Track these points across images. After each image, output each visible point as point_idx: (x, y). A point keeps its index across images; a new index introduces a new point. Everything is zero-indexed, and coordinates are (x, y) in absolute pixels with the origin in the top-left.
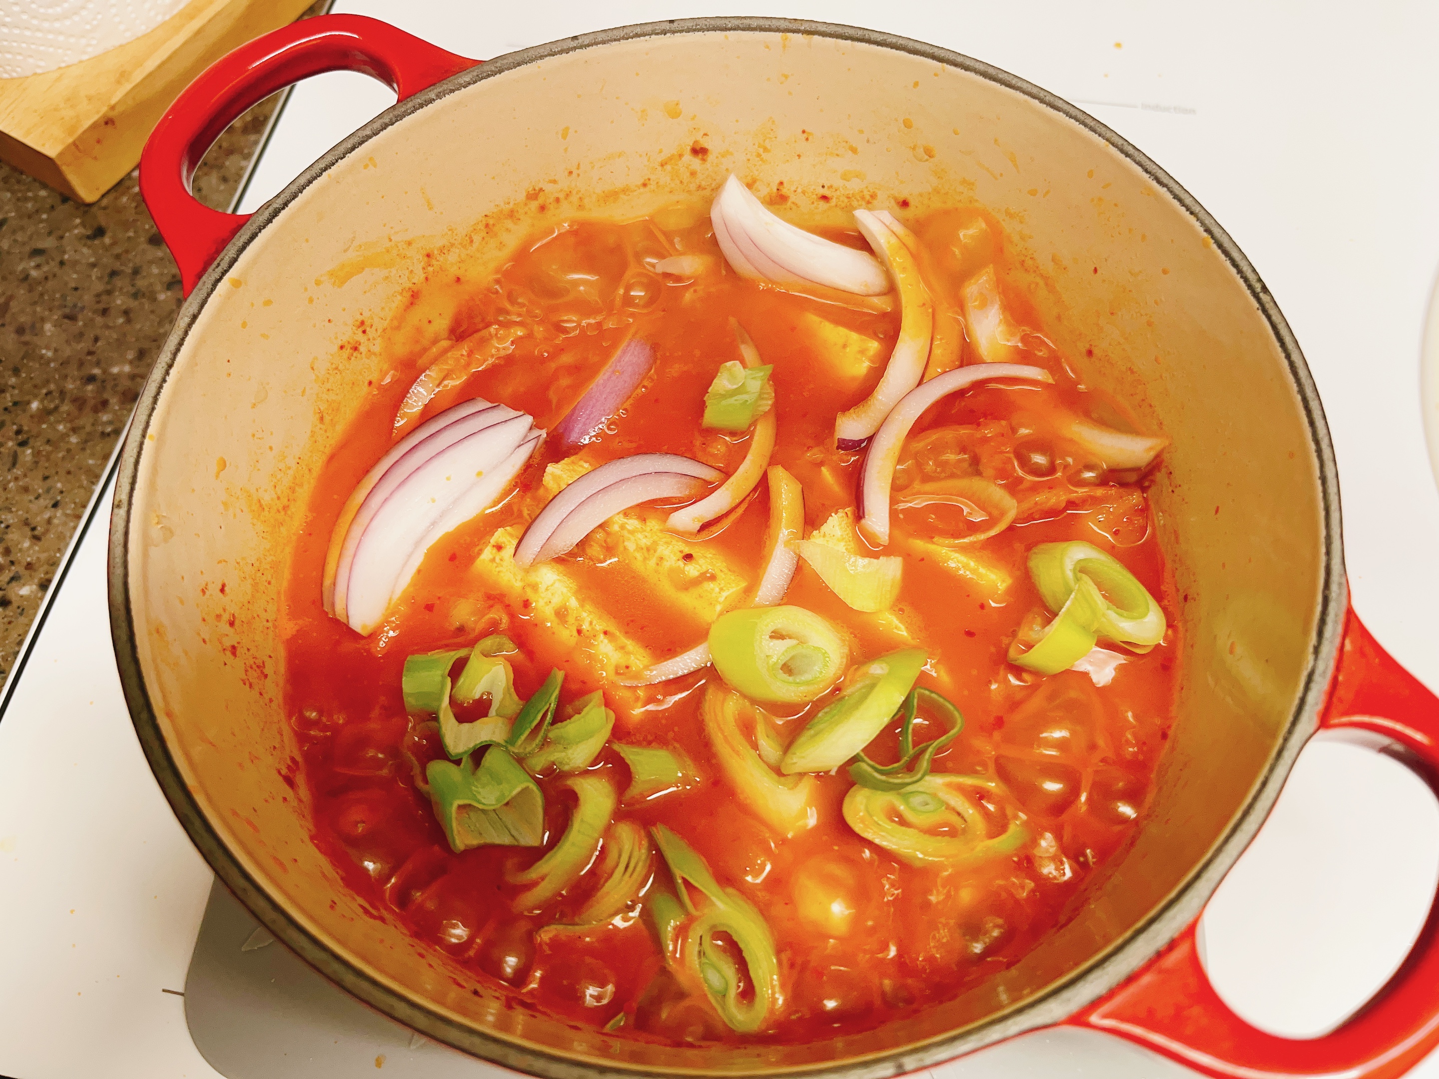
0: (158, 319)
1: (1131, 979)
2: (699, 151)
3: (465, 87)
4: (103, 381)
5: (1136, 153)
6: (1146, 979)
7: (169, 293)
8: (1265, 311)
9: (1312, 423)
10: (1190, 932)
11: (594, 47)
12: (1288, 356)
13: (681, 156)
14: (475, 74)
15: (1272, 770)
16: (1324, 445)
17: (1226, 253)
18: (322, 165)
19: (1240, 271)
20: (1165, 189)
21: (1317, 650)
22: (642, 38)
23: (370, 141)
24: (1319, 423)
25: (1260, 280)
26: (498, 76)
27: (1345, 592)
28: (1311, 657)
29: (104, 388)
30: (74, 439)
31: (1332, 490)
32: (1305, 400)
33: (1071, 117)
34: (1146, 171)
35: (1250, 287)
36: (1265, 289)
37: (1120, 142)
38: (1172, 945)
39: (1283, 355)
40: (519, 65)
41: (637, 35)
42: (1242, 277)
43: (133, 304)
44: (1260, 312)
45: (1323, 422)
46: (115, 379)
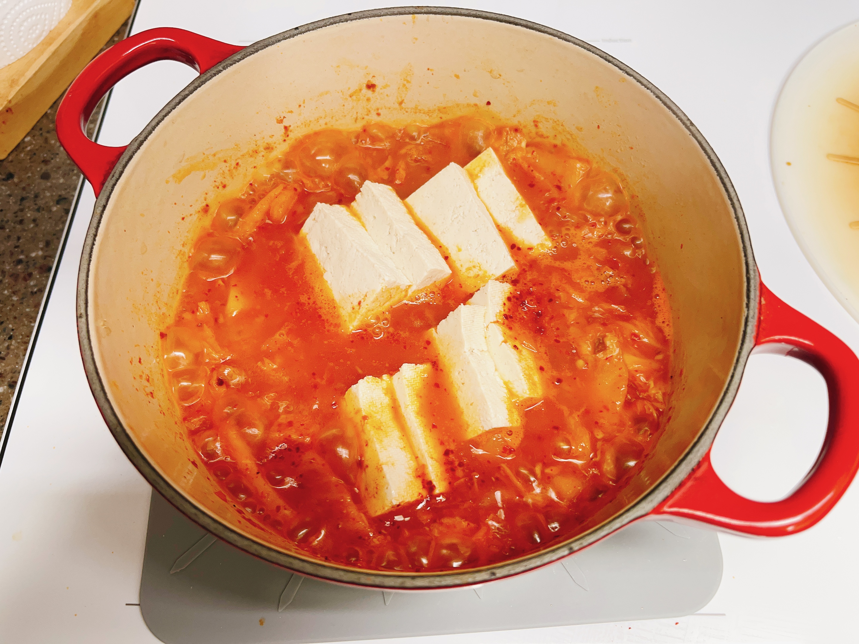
0: (54, 222)
1: (682, 485)
2: (371, 87)
3: (238, 62)
4: (28, 262)
5: (614, 60)
6: (689, 484)
7: (58, 206)
8: (693, 135)
9: (727, 190)
10: (707, 457)
11: (308, 32)
12: (709, 157)
13: (360, 90)
14: (243, 54)
15: (735, 369)
16: (735, 200)
17: (669, 108)
18: (163, 113)
19: (677, 116)
20: (632, 77)
21: (748, 306)
22: (334, 25)
23: (189, 97)
24: (731, 190)
25: (689, 119)
26: (256, 54)
27: (757, 274)
28: (745, 310)
29: (28, 266)
30: (15, 298)
31: (743, 223)
32: (721, 179)
33: (576, 44)
34: (621, 69)
35: (684, 123)
36: (692, 124)
37: (605, 55)
38: (699, 465)
39: (706, 157)
40: (267, 46)
41: (332, 24)
42: (679, 119)
43: (38, 215)
44: (691, 136)
45: (733, 189)
46: (34, 260)
